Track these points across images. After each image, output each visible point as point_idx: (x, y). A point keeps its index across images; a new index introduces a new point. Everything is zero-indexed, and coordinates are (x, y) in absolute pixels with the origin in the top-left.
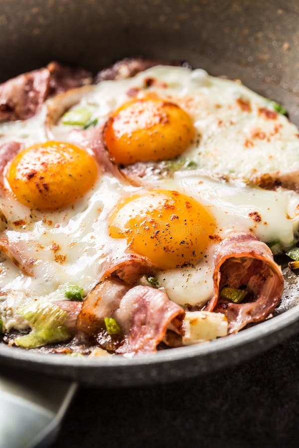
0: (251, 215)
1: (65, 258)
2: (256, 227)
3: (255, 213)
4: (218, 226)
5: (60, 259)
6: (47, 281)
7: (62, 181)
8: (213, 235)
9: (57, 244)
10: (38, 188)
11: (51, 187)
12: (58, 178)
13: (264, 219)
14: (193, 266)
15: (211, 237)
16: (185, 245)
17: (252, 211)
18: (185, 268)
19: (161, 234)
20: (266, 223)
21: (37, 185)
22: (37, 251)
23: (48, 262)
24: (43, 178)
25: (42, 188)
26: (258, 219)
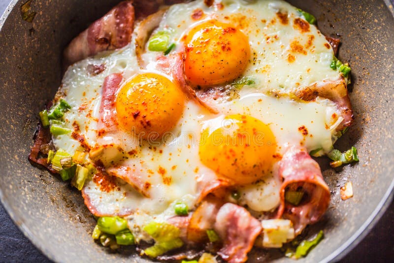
0: (300, 129)
1: (170, 179)
2: (304, 140)
3: (303, 128)
4: (278, 144)
5: (168, 181)
6: (160, 201)
7: (160, 117)
8: (275, 154)
9: (163, 168)
10: (143, 125)
11: (153, 123)
12: (156, 115)
13: (310, 132)
14: (264, 182)
15: (274, 156)
16: (256, 168)
17: (301, 126)
18: (258, 184)
19: (238, 161)
20: (311, 136)
21: (142, 123)
22: (149, 176)
23: (159, 184)
24: (145, 117)
25: (145, 124)
26: (306, 133)
